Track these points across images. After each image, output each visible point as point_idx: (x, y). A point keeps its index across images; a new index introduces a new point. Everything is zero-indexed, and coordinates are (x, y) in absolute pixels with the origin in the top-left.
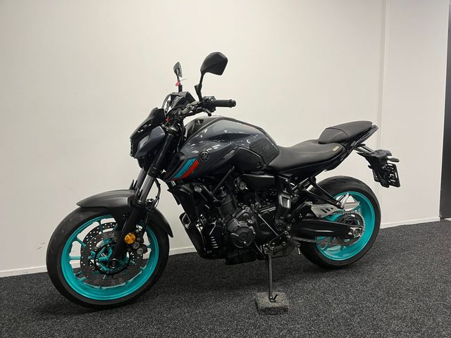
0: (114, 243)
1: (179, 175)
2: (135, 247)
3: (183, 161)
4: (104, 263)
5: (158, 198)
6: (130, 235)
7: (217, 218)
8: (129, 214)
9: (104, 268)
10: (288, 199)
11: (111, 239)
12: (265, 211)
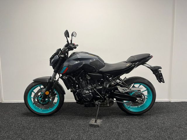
1: (62, 72)
3: (63, 67)
6: (47, 92)
7: (79, 89)
8: (48, 84)
10: (108, 84)
12: (98, 88)
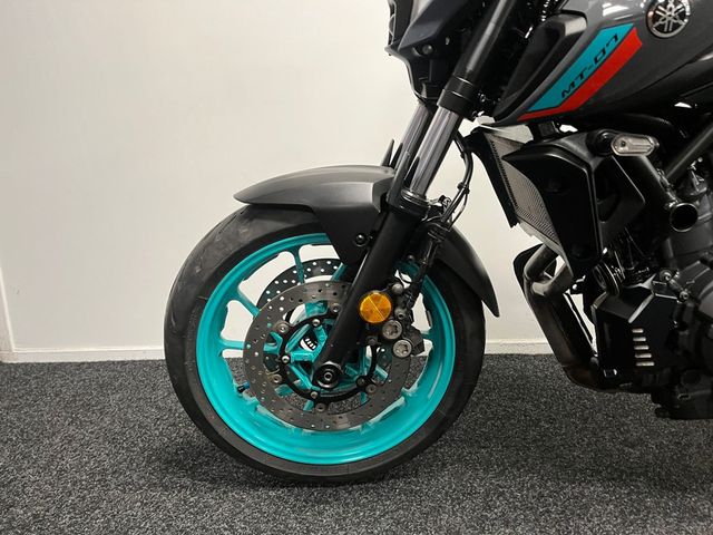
0: (331, 315)
1: (550, 97)
2: (388, 334)
3: (577, 36)
4: (306, 365)
5: (464, 189)
6: (376, 299)
7: (655, 270)
9: (304, 381)
11: (325, 303)
